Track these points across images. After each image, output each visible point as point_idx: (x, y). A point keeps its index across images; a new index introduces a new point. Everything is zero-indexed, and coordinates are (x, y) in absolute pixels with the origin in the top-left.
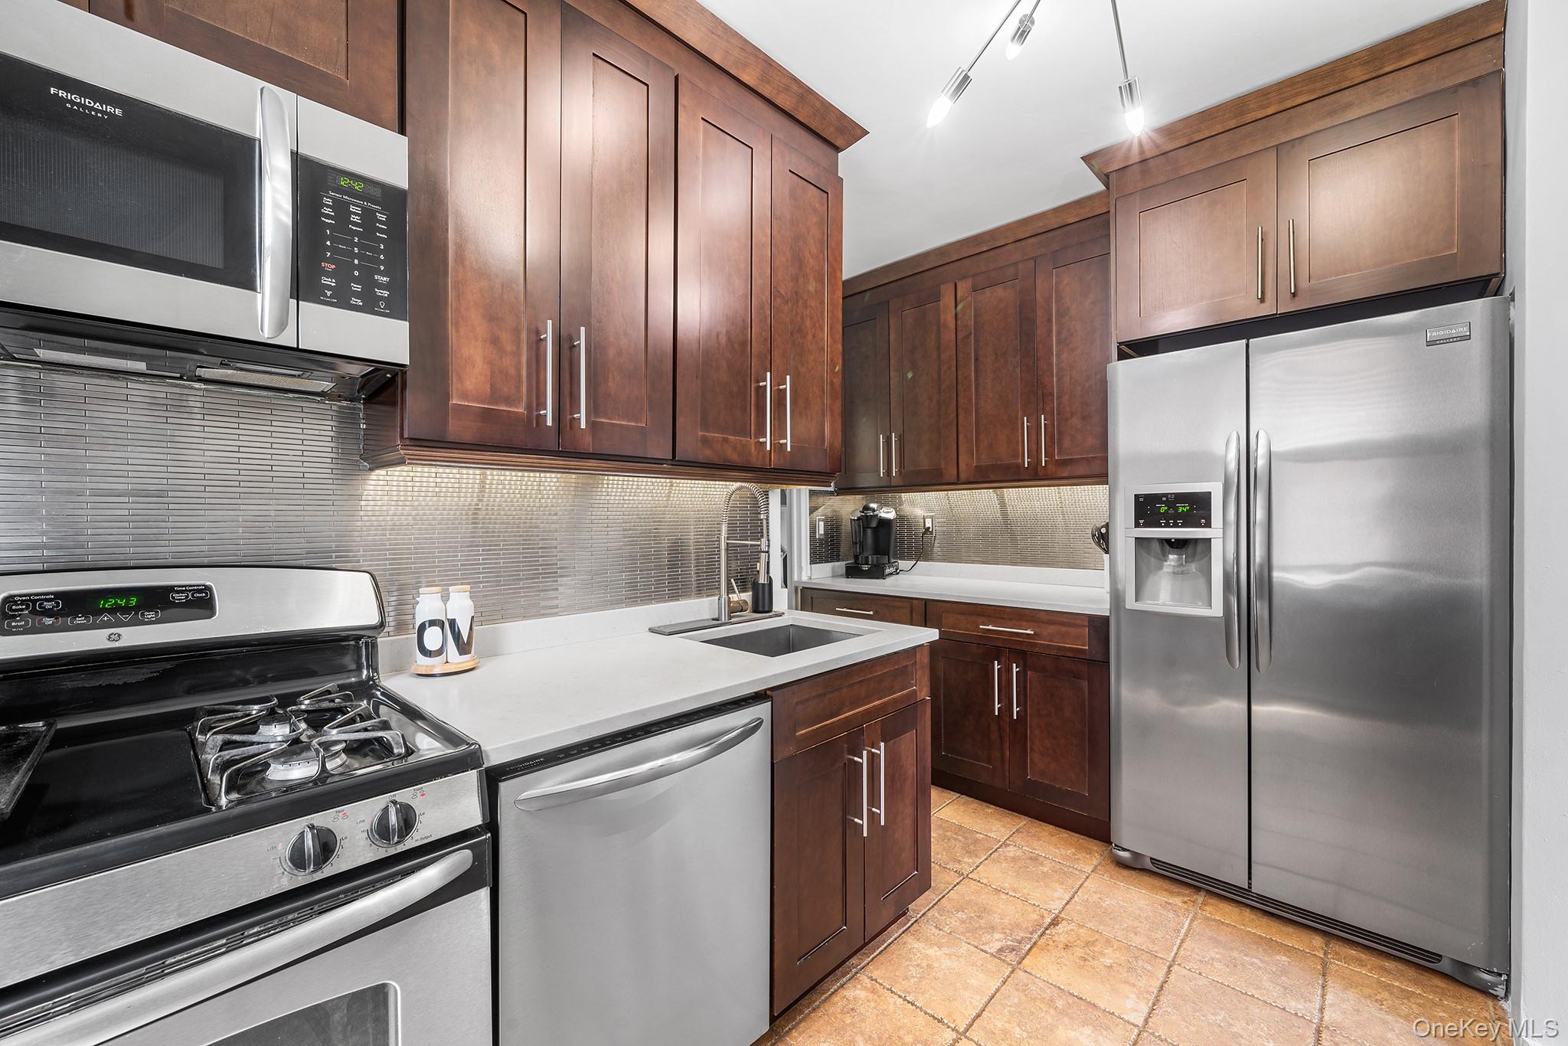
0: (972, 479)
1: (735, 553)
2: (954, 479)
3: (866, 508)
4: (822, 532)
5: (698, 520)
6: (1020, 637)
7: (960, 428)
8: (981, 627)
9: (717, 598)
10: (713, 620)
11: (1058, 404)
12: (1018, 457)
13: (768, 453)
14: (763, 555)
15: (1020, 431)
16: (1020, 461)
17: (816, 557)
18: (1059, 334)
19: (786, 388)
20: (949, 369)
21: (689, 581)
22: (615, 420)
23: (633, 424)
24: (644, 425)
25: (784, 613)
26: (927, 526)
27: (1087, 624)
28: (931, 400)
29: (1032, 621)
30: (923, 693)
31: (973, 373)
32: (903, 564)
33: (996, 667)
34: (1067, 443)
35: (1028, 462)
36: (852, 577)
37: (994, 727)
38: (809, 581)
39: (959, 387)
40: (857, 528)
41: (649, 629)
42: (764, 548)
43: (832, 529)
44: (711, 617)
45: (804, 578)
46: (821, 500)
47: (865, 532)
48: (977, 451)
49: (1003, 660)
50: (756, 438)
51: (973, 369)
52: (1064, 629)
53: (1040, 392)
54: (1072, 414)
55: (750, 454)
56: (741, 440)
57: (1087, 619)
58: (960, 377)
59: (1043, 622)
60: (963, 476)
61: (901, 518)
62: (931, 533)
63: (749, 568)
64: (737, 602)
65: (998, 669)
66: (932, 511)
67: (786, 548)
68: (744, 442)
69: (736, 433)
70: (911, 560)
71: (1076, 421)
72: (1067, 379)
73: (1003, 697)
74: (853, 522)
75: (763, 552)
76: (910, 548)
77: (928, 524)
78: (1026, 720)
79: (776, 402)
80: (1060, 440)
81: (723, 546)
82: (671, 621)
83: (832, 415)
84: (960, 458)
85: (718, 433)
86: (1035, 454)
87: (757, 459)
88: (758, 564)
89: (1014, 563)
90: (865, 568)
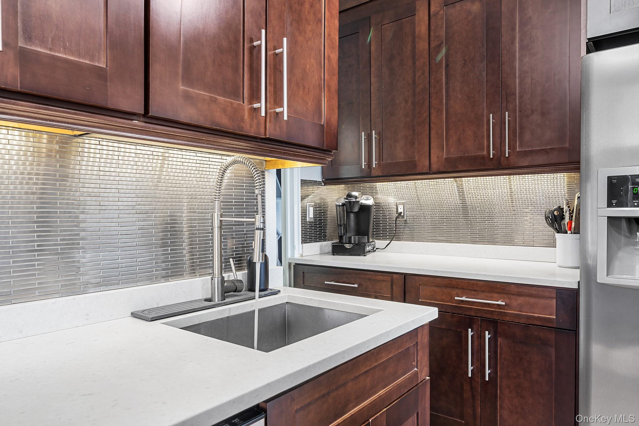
0: (442, 169)
1: (230, 232)
2: (426, 170)
3: (349, 196)
4: (311, 215)
5: (192, 197)
6: (491, 307)
7: (432, 125)
8: (456, 298)
9: (210, 277)
10: (206, 300)
11: (520, 103)
12: (483, 149)
13: (263, 122)
14: (258, 232)
15: (485, 127)
16: (485, 153)
17: (307, 238)
18: (521, 41)
19: (282, 52)
20: (423, 74)
21: (179, 260)
22: (59, 52)
23: (88, 62)
24: (105, 66)
25: (279, 291)
26: (400, 211)
27: (554, 295)
28: (407, 102)
29: (502, 293)
30: (423, 374)
31: (444, 78)
32: (379, 243)
33: (470, 334)
34: (527, 136)
35: (493, 154)
36: (337, 255)
37: (467, 387)
38: (301, 258)
39: (432, 89)
40: (342, 212)
41: (132, 314)
42: (258, 224)
43: (320, 213)
44: (205, 297)
45: (297, 256)
46: (310, 188)
47: (348, 217)
48: (447, 144)
49: (475, 327)
50: (251, 103)
51: (444, 74)
52: (532, 300)
53: (504, 93)
54: (533, 112)
55: (242, 119)
56: (231, 103)
57: (555, 291)
58: (432, 81)
59: (513, 294)
60: (435, 167)
61: (377, 205)
62: (403, 217)
63: (245, 247)
64: (232, 281)
65: (472, 336)
66: (403, 198)
67: (280, 232)
68: (235, 105)
69: (225, 93)
70: (386, 239)
71: (536, 118)
72: (528, 81)
73: (475, 361)
74: (338, 207)
75: (258, 229)
76: (384, 230)
77: (401, 210)
78: (496, 380)
79: (272, 67)
80: (521, 134)
81: (216, 224)
82: (158, 304)
83: (329, 91)
84: (432, 151)
85: (204, 91)
86: (499, 147)
87: (251, 127)
88: (253, 242)
89: (474, 242)
90: (348, 246)
